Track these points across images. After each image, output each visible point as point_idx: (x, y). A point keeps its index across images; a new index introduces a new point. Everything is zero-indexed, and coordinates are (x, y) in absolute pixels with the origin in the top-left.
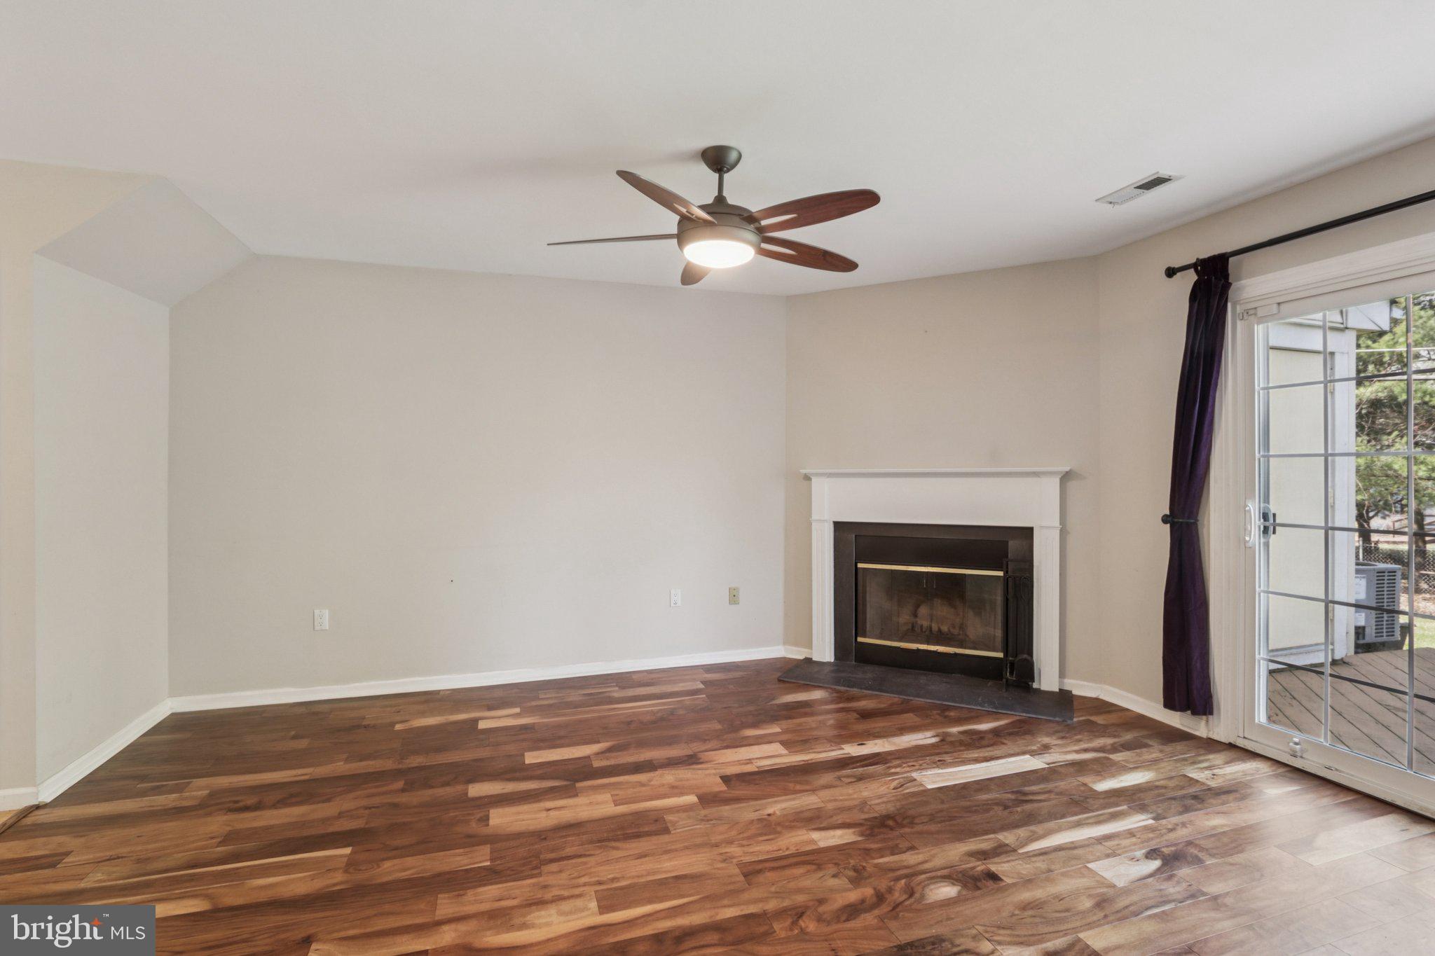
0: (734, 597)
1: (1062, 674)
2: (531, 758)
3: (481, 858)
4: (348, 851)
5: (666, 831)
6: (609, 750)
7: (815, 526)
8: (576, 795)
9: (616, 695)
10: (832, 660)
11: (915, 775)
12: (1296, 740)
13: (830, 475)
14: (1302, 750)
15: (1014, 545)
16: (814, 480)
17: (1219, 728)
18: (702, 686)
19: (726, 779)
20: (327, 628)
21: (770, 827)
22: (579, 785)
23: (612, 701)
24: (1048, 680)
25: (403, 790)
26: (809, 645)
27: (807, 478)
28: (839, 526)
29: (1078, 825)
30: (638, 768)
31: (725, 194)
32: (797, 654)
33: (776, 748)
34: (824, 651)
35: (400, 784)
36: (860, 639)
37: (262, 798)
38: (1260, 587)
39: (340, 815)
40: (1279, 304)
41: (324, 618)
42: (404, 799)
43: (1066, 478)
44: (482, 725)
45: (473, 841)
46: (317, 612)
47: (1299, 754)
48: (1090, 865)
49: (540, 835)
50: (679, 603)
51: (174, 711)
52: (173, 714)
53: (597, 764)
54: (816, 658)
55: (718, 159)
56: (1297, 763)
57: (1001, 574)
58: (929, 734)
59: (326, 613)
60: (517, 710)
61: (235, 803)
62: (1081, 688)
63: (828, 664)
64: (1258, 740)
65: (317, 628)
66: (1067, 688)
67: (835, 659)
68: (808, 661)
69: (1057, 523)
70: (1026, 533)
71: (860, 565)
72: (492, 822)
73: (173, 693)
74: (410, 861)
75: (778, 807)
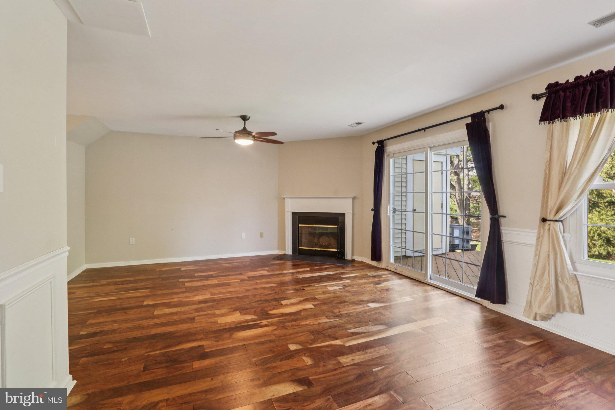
0: (262, 235)
1: (353, 255)
2: (196, 275)
3: (184, 290)
4: (149, 290)
5: (230, 285)
6: (219, 273)
7: (286, 213)
8: (208, 280)
9: (223, 262)
10: (292, 254)
11: (298, 276)
12: (396, 265)
13: (291, 198)
14: (397, 268)
15: (340, 218)
16: (286, 200)
17: (383, 265)
18: (249, 260)
19: (248, 277)
20: (134, 243)
21: (256, 284)
22: (209, 279)
23: (222, 264)
24: (349, 257)
25: (161, 281)
26: (285, 250)
27: (284, 199)
28: (294, 213)
29: (332, 282)
30: (226, 276)
31: (246, 126)
32: (281, 253)
33: (266, 272)
34: (289, 251)
35: (160, 280)
36: (299, 247)
37: (122, 283)
38: (391, 227)
39: (145, 285)
40: (394, 154)
41: (133, 241)
42: (162, 282)
43: (354, 199)
44: (182, 269)
45: (181, 288)
46: (131, 239)
47: (396, 269)
48: (327, 288)
49: (198, 287)
50: (244, 237)
51: (87, 268)
52: (87, 269)
53: (214, 275)
54: (287, 253)
55: (244, 118)
56: (396, 271)
57: (336, 226)
58: (308, 269)
59: (134, 239)
60: (193, 266)
61: (115, 284)
62: (357, 258)
63: (291, 255)
64: (391, 267)
65: (131, 243)
66: (354, 258)
67: (293, 253)
68: (284, 254)
69: (351, 212)
70: (343, 215)
71: (300, 225)
72: (185, 285)
73: (87, 263)
74: (165, 291)
75: (259, 281)
